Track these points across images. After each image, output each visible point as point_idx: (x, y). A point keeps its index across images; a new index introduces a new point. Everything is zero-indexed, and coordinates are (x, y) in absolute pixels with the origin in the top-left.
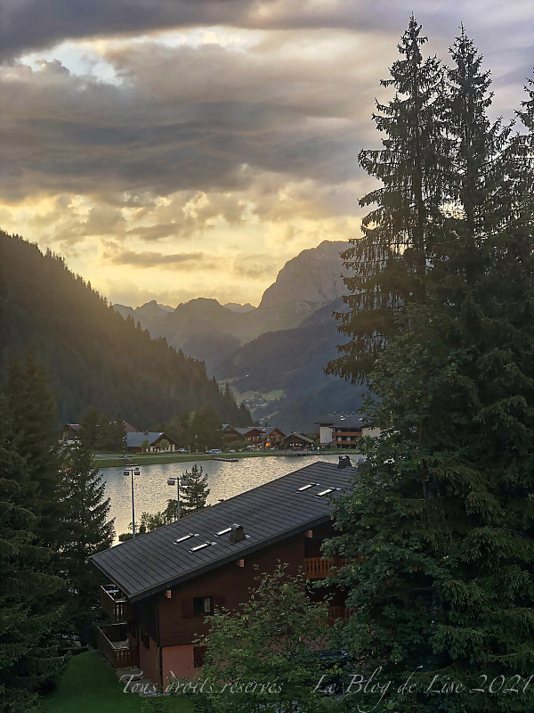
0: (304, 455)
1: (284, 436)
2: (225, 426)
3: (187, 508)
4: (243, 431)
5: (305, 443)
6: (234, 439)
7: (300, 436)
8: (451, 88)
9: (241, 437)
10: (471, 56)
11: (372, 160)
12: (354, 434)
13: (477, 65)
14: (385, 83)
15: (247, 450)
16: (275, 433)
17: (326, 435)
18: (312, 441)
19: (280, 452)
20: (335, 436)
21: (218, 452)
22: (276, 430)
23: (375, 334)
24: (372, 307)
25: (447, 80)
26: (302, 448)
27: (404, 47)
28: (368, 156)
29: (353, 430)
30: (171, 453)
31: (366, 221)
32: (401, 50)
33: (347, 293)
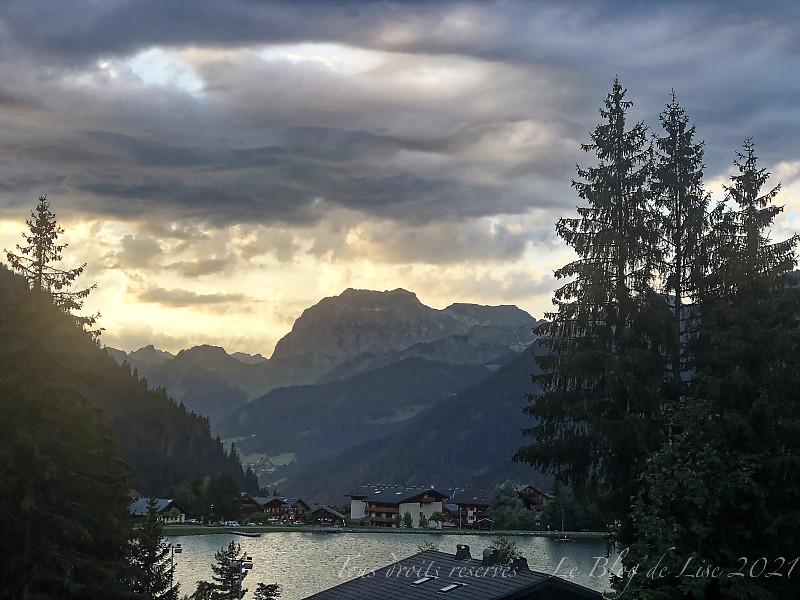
0: (334, 532)
1: (308, 509)
2: (243, 494)
3: (220, 592)
4: (261, 501)
5: (336, 518)
6: (254, 510)
7: (329, 510)
8: (661, 157)
9: (260, 508)
10: (682, 126)
11: (571, 229)
12: (390, 510)
13: (689, 135)
14: (586, 148)
15: (269, 523)
16: (299, 505)
17: (357, 510)
18: (343, 516)
19: (306, 528)
20: (368, 512)
21: (236, 525)
22: (300, 501)
23: (566, 419)
24: (565, 387)
25: (656, 148)
26: (332, 524)
27: (608, 111)
28: (567, 226)
29: (389, 505)
30: (180, 523)
31: (558, 294)
32: (604, 114)
33: (538, 371)
